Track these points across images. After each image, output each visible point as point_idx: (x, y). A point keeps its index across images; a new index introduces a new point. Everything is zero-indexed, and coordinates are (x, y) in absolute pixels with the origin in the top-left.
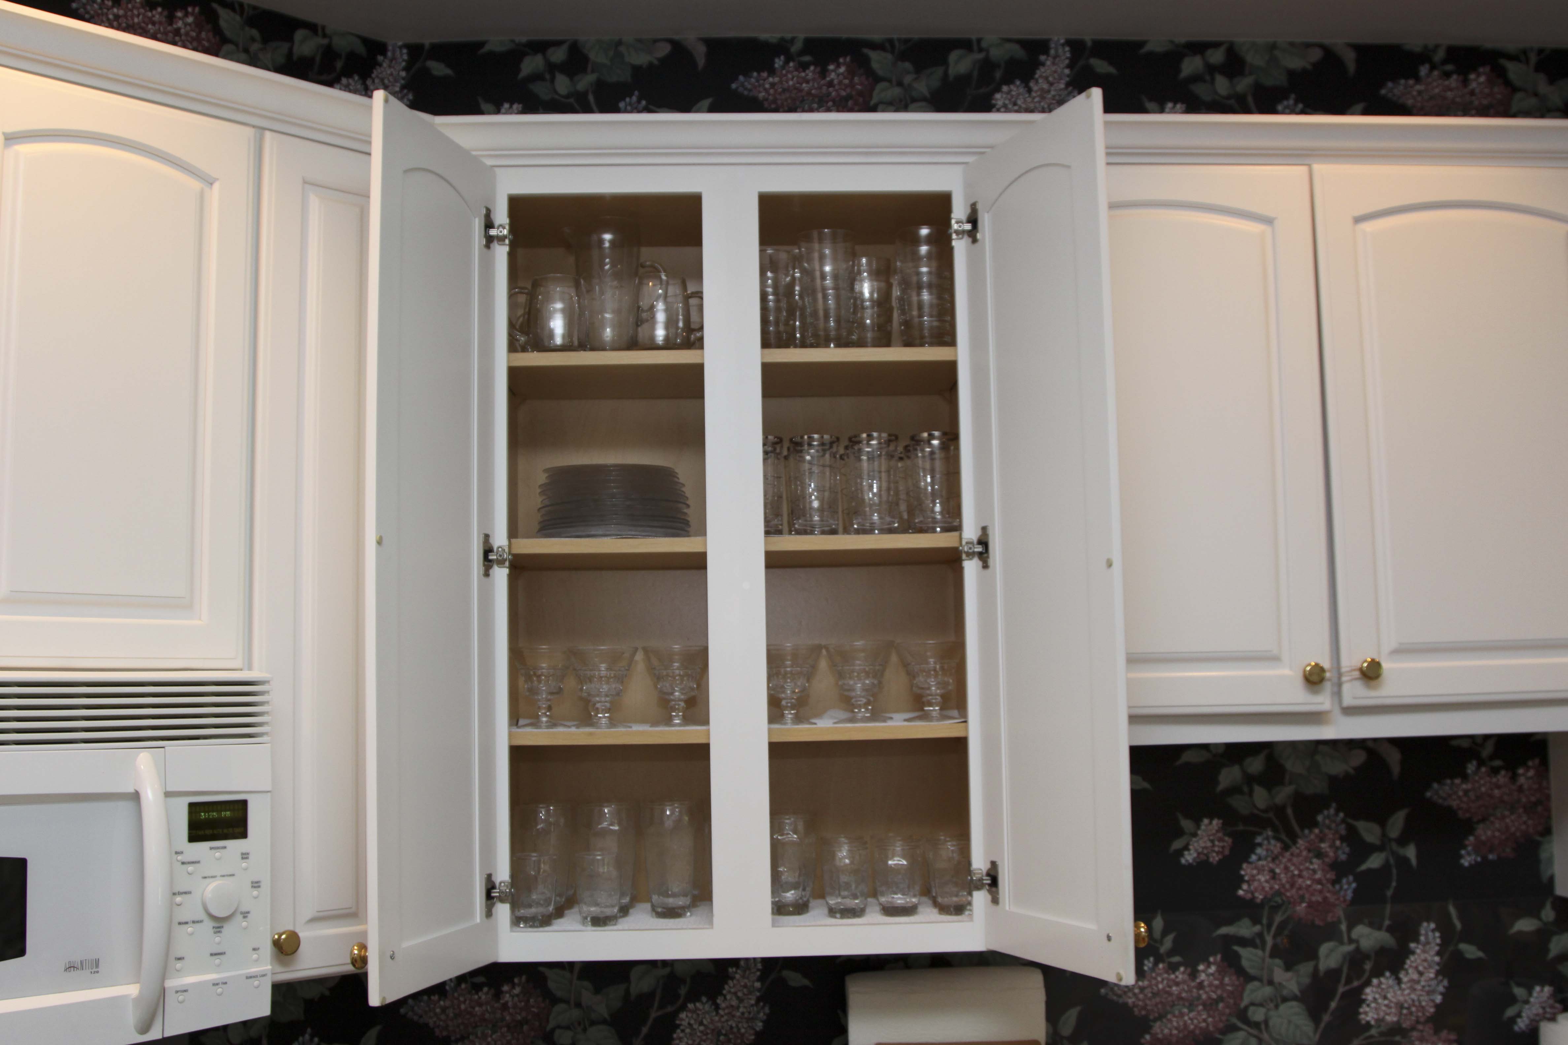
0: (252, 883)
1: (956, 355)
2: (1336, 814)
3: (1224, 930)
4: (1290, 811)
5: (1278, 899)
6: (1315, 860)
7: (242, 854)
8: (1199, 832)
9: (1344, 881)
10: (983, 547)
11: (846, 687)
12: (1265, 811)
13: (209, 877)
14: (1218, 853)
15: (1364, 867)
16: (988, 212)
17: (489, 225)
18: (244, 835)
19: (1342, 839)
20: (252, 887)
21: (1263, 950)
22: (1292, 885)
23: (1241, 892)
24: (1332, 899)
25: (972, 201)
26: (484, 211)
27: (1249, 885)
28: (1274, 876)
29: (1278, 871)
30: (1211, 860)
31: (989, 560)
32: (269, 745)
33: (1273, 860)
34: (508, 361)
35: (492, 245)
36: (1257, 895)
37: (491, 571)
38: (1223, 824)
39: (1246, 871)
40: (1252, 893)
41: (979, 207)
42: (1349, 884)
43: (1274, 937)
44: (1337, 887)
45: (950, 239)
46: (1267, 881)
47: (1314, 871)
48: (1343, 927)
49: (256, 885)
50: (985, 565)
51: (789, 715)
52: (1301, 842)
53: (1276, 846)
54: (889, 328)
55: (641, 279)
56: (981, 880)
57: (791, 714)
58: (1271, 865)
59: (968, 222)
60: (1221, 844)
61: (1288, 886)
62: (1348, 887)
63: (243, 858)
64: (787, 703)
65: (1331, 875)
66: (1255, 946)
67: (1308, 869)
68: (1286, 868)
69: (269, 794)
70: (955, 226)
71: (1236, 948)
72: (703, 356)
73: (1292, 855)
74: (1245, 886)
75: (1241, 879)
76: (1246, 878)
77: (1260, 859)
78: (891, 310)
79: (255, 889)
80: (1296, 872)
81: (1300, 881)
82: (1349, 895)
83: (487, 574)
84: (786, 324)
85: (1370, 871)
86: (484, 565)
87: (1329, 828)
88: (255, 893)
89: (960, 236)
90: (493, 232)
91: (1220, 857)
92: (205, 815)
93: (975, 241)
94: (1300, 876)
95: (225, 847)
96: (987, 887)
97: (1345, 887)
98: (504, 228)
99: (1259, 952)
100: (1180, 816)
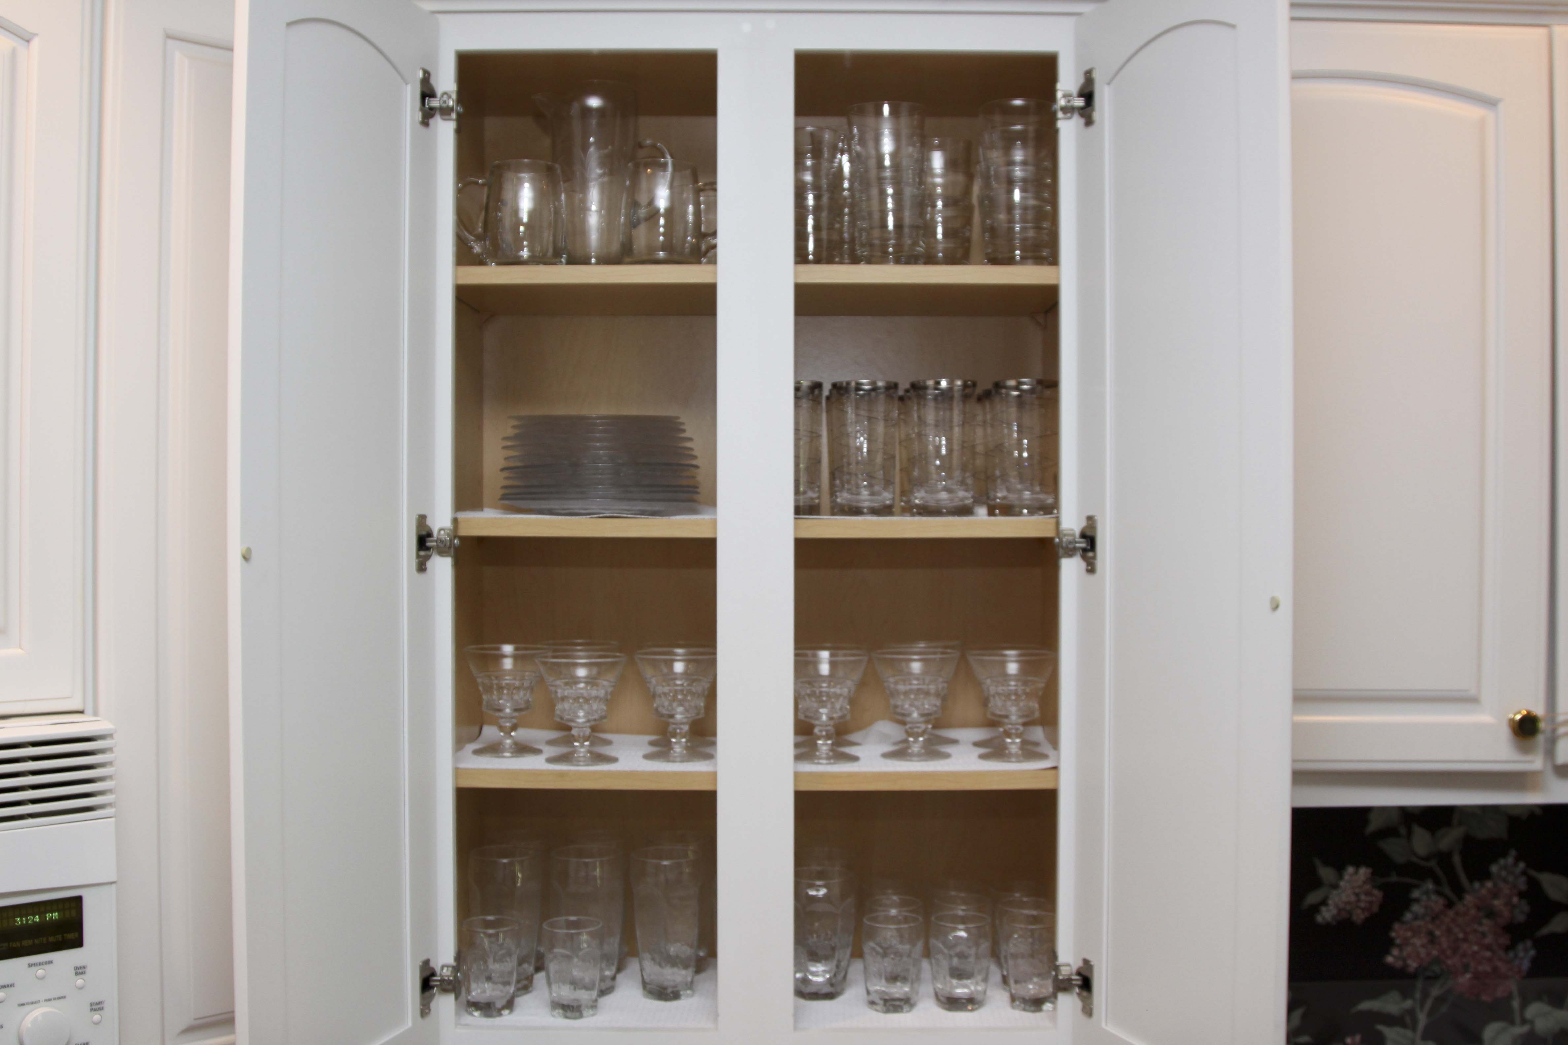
0: (91, 1004)
1: (1058, 277)
2: (1515, 864)
3: (1366, 1005)
4: (1457, 860)
5: (1436, 969)
6: (1485, 921)
7: (76, 968)
8: (1342, 884)
9: (1520, 947)
10: (1087, 542)
11: (899, 710)
12: (1427, 859)
13: (28, 1004)
14: (1363, 909)
15: (1545, 931)
16: (1109, 84)
17: (427, 93)
18: (78, 943)
19: (1521, 895)
20: (91, 1010)
21: (1414, 1029)
22: (1455, 950)
23: (1389, 959)
24: (1503, 968)
25: (1087, 68)
26: (421, 74)
27: (1401, 950)
28: (1432, 939)
29: (1437, 933)
30: (1355, 918)
31: (1096, 562)
32: (113, 819)
33: (1434, 918)
34: (456, 277)
35: (432, 122)
36: (1409, 962)
37: (429, 564)
38: (1373, 874)
39: (1398, 932)
40: (1404, 960)
41: (1096, 75)
42: (1526, 951)
43: (1430, 1014)
44: (1511, 954)
45: (1053, 119)
46: (1423, 946)
47: (1484, 935)
48: (1516, 1004)
49: (97, 1007)
50: (1090, 568)
51: (824, 745)
52: (1469, 899)
53: (1437, 903)
54: (967, 234)
55: (637, 166)
56: (1070, 980)
57: (827, 744)
58: (1430, 926)
59: (1080, 95)
60: (1369, 899)
61: (1449, 952)
62: (1525, 954)
63: (77, 974)
64: (821, 731)
65: (1505, 940)
66: (1404, 1025)
67: (1475, 931)
68: (1449, 931)
69: (114, 886)
70: (1062, 102)
71: (1380, 1027)
72: (715, 273)
73: (1457, 913)
74: (1395, 952)
75: (1390, 943)
76: (1398, 941)
77: (1416, 917)
78: (969, 209)
79: (95, 1012)
80: (1461, 935)
81: (1465, 946)
82: (1526, 965)
83: (422, 567)
84: (831, 228)
85: (1553, 936)
86: (418, 556)
87: (1505, 881)
88: (96, 1017)
89: (1069, 115)
90: (435, 103)
91: (1367, 914)
92: (22, 920)
93: (1089, 122)
94: (1465, 940)
95: (51, 962)
96: (1077, 990)
97: (1521, 954)
98: (450, 97)
99: (1409, 1033)
100: (1317, 862)
